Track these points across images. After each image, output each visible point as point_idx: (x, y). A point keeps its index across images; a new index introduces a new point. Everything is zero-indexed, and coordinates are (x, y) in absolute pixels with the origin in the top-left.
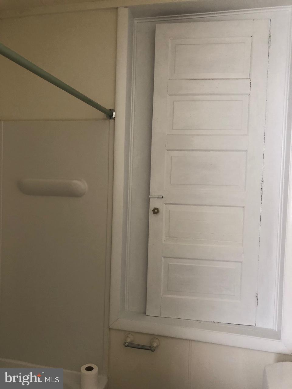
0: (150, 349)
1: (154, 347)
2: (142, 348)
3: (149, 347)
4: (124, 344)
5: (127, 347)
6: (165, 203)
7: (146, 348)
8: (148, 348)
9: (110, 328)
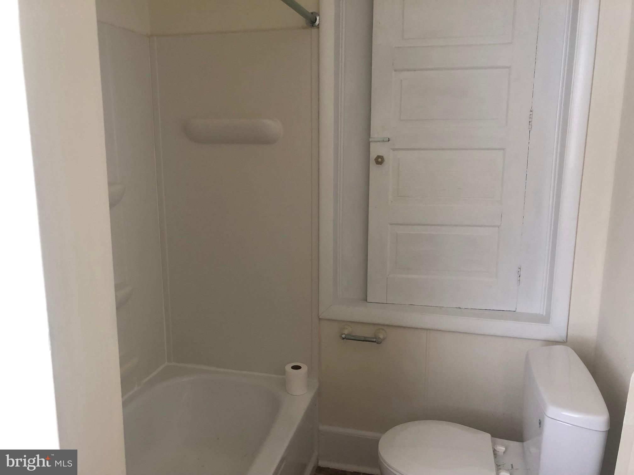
0: (375, 341)
1: (380, 338)
2: (365, 340)
3: (374, 338)
4: (340, 337)
5: (345, 339)
6: (392, 149)
7: (370, 339)
8: (373, 340)
9: (320, 317)
